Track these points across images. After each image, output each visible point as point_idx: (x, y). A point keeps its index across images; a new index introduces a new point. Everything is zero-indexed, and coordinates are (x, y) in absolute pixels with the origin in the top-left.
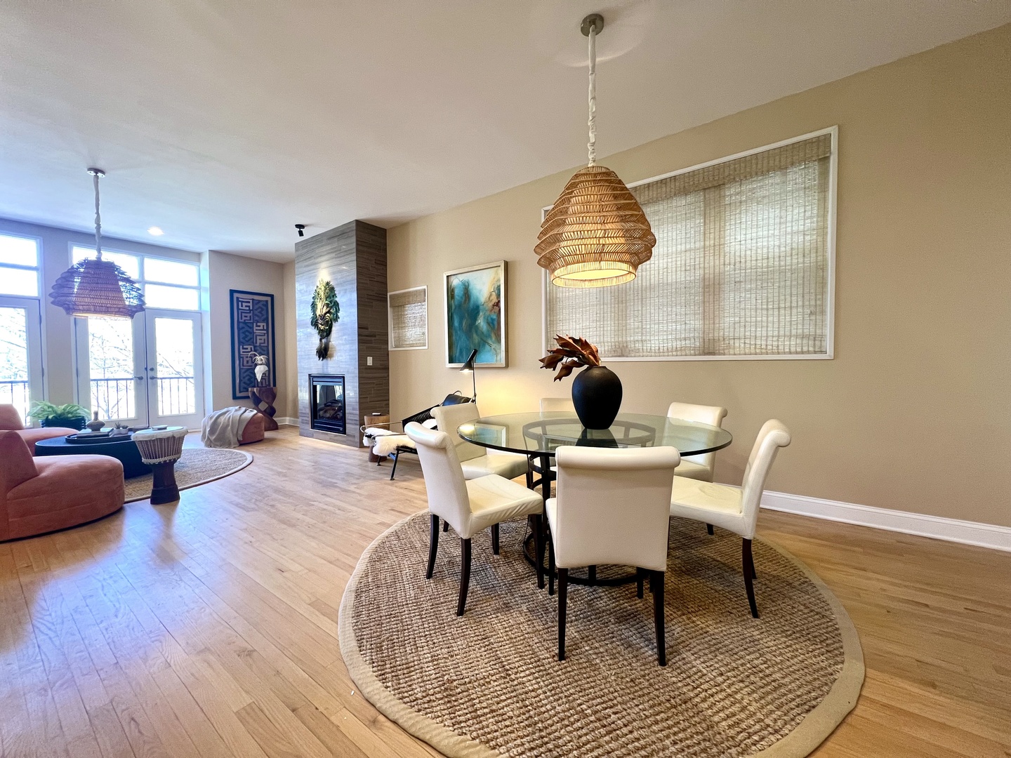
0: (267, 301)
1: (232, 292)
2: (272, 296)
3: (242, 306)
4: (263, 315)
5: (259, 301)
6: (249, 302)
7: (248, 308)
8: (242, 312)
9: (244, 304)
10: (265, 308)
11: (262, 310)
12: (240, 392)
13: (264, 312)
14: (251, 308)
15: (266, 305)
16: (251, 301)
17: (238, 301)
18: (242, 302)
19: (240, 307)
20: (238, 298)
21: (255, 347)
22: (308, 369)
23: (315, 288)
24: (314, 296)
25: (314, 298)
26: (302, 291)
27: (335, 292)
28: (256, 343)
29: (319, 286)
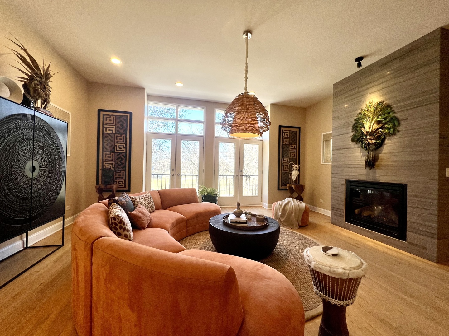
0: (297, 131)
1: (280, 127)
2: (299, 128)
3: (284, 135)
4: (294, 140)
5: (293, 131)
6: (288, 132)
7: (287, 136)
8: (284, 139)
9: (286, 134)
10: (295, 136)
11: (294, 136)
12: (281, 186)
13: (295, 138)
14: (289, 136)
15: (296, 134)
16: (289, 132)
17: (283, 132)
18: (285, 132)
19: (284, 136)
20: (282, 130)
21: (290, 159)
22: (344, 175)
23: (360, 111)
24: (357, 118)
25: (357, 120)
26: (339, 117)
27: (393, 109)
28: (290, 157)
29: (365, 109)
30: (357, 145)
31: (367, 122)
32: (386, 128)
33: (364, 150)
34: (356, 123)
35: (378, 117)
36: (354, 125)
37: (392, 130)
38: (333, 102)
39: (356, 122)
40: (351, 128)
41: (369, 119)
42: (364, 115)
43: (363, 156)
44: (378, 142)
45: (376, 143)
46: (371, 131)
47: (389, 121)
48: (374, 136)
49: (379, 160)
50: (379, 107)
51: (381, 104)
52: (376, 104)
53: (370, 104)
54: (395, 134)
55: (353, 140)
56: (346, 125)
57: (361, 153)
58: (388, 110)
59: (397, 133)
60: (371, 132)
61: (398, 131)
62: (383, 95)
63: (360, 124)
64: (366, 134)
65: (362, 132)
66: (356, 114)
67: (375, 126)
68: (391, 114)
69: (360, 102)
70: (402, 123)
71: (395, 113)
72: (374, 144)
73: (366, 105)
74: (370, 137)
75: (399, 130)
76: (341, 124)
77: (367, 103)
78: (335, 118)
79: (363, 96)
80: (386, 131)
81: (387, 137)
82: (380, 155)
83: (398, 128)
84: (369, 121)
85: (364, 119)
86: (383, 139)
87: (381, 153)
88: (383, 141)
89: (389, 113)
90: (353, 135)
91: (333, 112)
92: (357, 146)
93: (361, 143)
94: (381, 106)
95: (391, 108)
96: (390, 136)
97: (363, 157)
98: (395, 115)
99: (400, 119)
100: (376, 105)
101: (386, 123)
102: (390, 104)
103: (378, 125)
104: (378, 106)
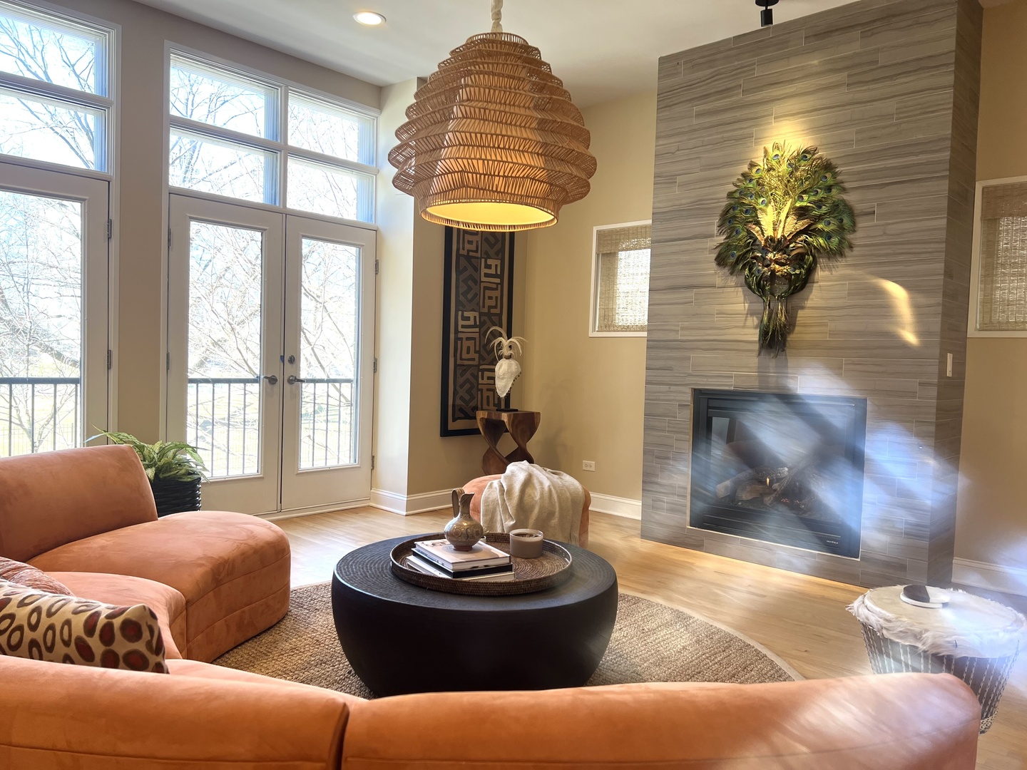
12: (456, 419)
21: (481, 314)
22: (690, 375)
23: (745, 168)
24: (736, 188)
25: (737, 195)
26: (679, 179)
27: (839, 178)
28: (484, 307)
29: (761, 164)
30: (735, 278)
31: (767, 205)
32: (820, 233)
33: (754, 297)
34: (731, 207)
35: (801, 198)
36: (726, 212)
37: (835, 240)
38: (659, 120)
39: (732, 202)
40: (716, 221)
41: (775, 201)
42: (759, 184)
43: (751, 313)
44: (798, 272)
45: (791, 275)
46: (779, 236)
47: (829, 213)
48: (789, 255)
49: (797, 329)
50: (804, 166)
51: (809, 156)
52: (795, 154)
53: (777, 152)
54: (842, 254)
55: (721, 261)
56: (697, 209)
57: (746, 305)
58: (826, 178)
59: (847, 251)
60: (779, 241)
61: (851, 247)
62: (814, 129)
63: (747, 212)
64: (765, 246)
65: (751, 238)
66: (732, 176)
67: (791, 225)
68: (834, 191)
69: (747, 139)
70: (862, 223)
71: (844, 190)
72: (787, 276)
73: (766, 152)
74: (778, 256)
75: (854, 242)
76: (684, 201)
77: (770, 147)
78: (663, 180)
79: (757, 120)
80: (821, 241)
81: (822, 261)
82: (800, 313)
83: (849, 237)
84: (773, 204)
85: (760, 196)
86: (810, 265)
87: (803, 308)
88: (811, 270)
89: (829, 189)
90: (721, 244)
91: (658, 156)
92: (732, 280)
93: (747, 272)
94: (810, 162)
95: (835, 175)
96: (829, 258)
97: (750, 319)
98: (845, 197)
99: (856, 212)
100: (795, 158)
101: (819, 218)
102: (834, 162)
103: (798, 220)
104: (799, 161)
